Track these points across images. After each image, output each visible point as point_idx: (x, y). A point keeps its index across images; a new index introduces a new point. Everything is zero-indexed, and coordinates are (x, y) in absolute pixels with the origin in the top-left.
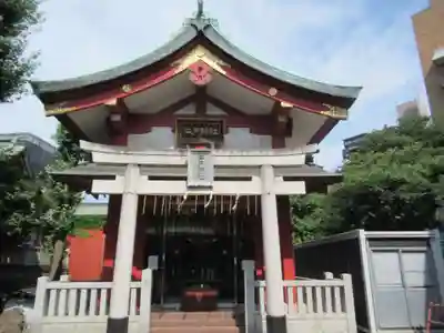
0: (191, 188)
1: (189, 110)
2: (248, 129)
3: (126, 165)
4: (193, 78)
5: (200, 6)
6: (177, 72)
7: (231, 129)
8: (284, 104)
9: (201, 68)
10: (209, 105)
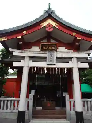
0: (48, 64)
1: (45, 41)
2: (65, 48)
4: (47, 29)
5: (49, 6)
6: (41, 27)
7: (59, 47)
8: (78, 38)
9: (50, 26)
10: (51, 39)
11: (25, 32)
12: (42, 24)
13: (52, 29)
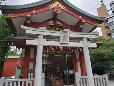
0: (61, 44)
1: (51, 22)
2: (69, 30)
3: (38, 35)
4: (55, 11)
6: (50, 8)
8: (83, 21)
9: (58, 8)
10: (57, 21)
11: (34, 11)
12: (51, 5)
13: (60, 11)
